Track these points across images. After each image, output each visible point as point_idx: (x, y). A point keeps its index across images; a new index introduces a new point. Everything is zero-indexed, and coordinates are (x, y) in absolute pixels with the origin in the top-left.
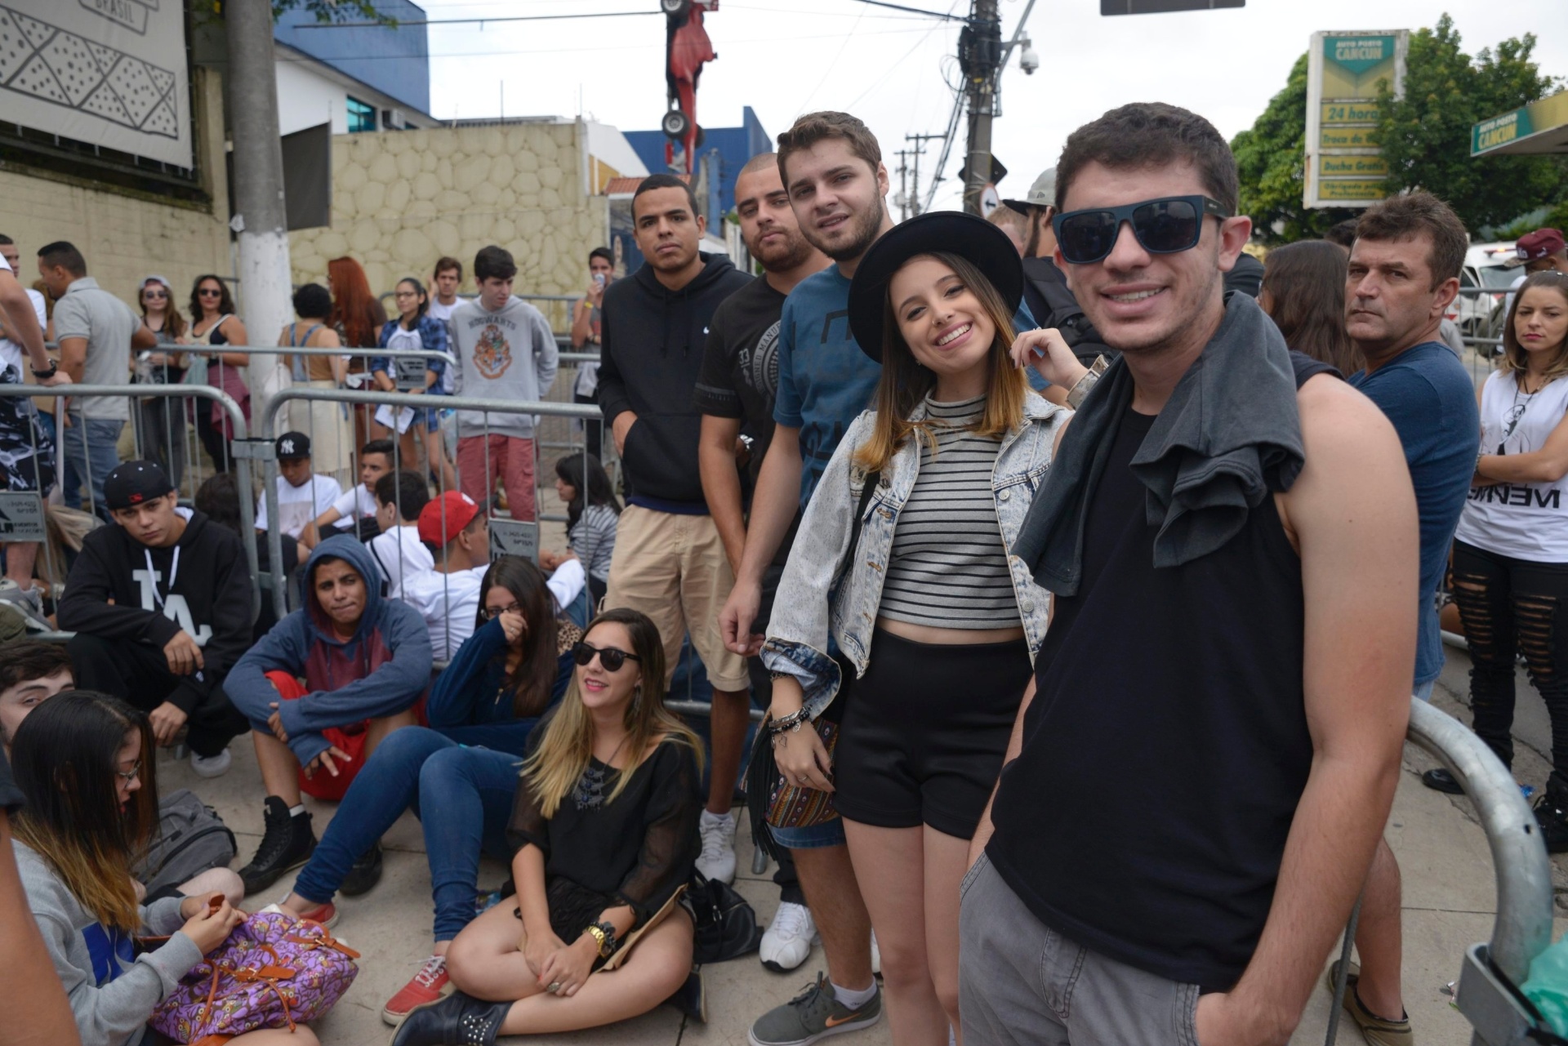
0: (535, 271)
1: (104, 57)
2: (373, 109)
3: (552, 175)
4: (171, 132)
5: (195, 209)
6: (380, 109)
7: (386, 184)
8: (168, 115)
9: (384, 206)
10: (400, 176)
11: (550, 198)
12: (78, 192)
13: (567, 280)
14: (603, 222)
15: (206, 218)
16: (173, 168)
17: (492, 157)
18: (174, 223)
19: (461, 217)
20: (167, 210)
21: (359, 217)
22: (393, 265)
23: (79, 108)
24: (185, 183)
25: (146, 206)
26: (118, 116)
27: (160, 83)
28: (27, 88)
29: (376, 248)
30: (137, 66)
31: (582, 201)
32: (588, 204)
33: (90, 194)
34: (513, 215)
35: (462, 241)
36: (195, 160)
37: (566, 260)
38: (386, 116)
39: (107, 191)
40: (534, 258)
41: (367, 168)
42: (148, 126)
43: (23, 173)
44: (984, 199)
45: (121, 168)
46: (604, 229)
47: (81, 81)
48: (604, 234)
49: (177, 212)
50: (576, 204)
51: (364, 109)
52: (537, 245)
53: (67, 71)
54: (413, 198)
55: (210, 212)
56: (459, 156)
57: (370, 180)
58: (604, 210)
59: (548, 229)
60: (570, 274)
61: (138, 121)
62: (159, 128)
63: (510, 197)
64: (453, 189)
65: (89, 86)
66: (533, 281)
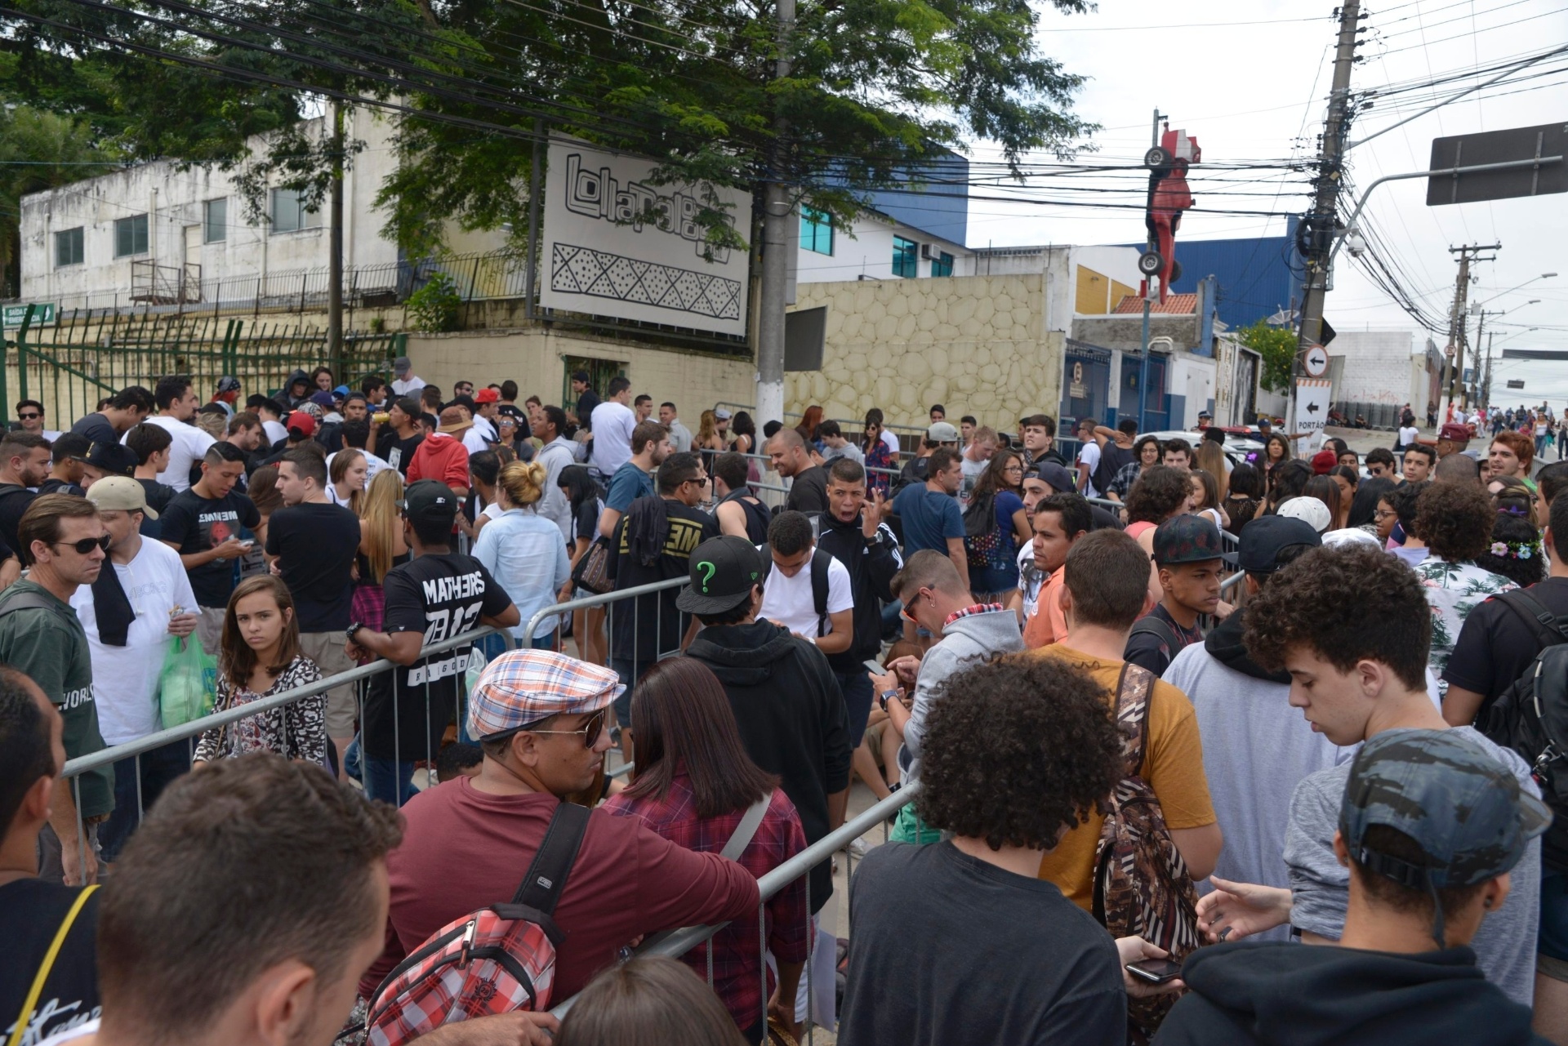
0: (1002, 390)
1: (704, 281)
2: (916, 244)
3: (1023, 315)
4: (735, 316)
5: (743, 360)
6: (921, 243)
7: (899, 318)
8: (735, 307)
9: (896, 334)
10: (909, 312)
11: (1020, 333)
12: (682, 356)
13: (1027, 398)
14: (1059, 353)
15: (749, 365)
16: (734, 337)
17: (978, 299)
18: (730, 370)
19: (951, 345)
20: (727, 362)
21: (877, 342)
22: (898, 379)
23: (689, 310)
24: (740, 345)
25: (716, 360)
26: (707, 312)
27: (732, 289)
28: (666, 304)
29: (887, 366)
30: (721, 281)
31: (1044, 335)
32: (1048, 337)
33: (688, 357)
34: (990, 346)
35: (950, 363)
36: (747, 331)
37: (1028, 382)
38: (926, 249)
39: (696, 354)
40: (1003, 380)
41: (886, 306)
42: (722, 315)
43: (658, 349)
44: (1310, 357)
45: (705, 340)
46: (1059, 358)
47: (690, 294)
48: (1059, 362)
49: (733, 363)
50: (1039, 338)
51: (907, 244)
52: (1006, 369)
53: (685, 291)
54: (918, 329)
55: (751, 361)
56: (954, 298)
57: (887, 314)
58: (1060, 343)
59: (1016, 357)
60: (1029, 393)
61: (717, 313)
62: (728, 315)
63: (989, 330)
64: (947, 323)
65: (695, 297)
66: (1001, 397)
